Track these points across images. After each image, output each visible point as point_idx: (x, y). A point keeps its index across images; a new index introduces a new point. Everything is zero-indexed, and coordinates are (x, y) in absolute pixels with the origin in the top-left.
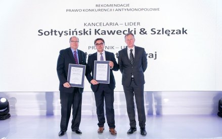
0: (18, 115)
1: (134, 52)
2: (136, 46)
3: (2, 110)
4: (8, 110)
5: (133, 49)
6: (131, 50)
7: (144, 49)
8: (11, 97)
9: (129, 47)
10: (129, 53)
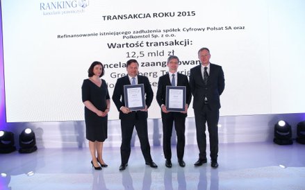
0: (46, 147)
1: (208, 71)
2: (212, 63)
3: (29, 142)
4: (34, 142)
5: (208, 66)
6: (206, 68)
7: (221, 67)
8: (37, 127)
9: (204, 64)
10: (203, 71)
